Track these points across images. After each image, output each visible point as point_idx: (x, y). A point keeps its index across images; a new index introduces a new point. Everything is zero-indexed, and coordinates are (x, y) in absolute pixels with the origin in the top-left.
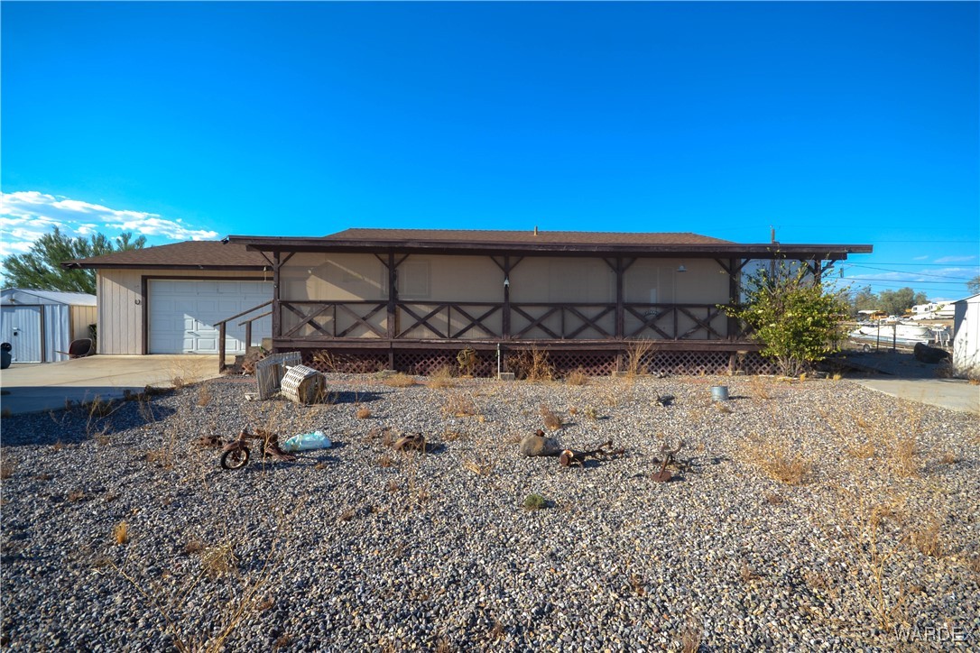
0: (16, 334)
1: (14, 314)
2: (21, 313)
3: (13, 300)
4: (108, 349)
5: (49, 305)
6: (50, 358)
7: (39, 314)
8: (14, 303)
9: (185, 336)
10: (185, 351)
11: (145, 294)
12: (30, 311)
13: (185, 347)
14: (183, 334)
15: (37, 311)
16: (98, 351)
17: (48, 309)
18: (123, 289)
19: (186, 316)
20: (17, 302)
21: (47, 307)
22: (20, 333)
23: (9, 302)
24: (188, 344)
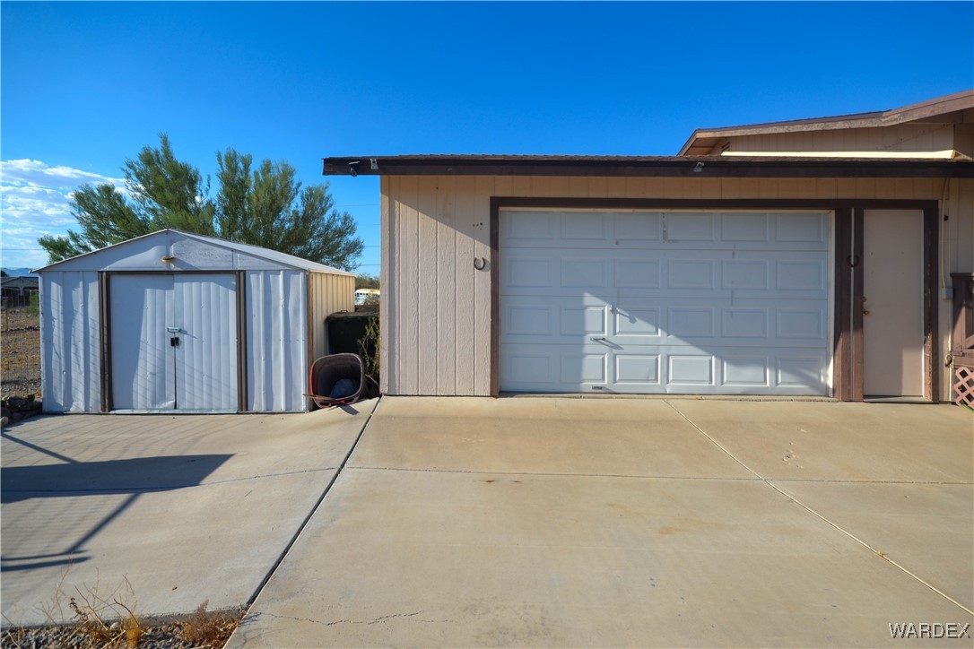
0: (175, 342)
1: (170, 294)
2: (188, 290)
3: (169, 259)
4: (406, 383)
5: (257, 272)
6: (258, 402)
7: (232, 295)
8: (173, 267)
9: (587, 349)
10: (587, 385)
11: (494, 244)
12: (212, 287)
13: (585, 376)
14: (582, 344)
15: (227, 286)
16: (383, 388)
17: (256, 283)
18: (445, 231)
19: (589, 299)
20: (183, 263)
21: (253, 277)
22: (184, 339)
23: (162, 265)
24: (594, 367)
